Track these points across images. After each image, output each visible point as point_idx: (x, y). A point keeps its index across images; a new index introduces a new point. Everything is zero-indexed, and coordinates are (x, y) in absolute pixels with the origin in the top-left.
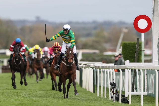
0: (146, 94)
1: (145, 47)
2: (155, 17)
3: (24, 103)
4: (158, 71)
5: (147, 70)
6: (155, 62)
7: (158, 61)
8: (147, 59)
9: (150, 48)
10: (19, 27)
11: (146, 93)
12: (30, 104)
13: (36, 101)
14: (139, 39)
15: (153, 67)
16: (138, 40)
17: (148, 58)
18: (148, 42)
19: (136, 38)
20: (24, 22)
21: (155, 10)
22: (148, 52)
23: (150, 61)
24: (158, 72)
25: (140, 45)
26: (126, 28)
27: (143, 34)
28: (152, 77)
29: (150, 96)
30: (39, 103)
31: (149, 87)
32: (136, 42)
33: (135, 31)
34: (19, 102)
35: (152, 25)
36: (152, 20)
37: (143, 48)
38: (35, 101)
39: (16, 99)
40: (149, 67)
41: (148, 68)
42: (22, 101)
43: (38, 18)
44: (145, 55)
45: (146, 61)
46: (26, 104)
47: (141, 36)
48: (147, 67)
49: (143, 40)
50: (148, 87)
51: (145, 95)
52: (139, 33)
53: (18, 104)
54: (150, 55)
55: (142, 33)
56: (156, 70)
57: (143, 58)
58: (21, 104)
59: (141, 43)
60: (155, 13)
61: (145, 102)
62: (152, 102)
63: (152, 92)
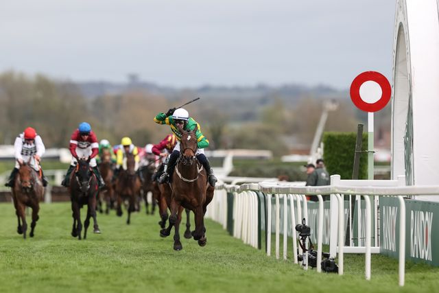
0: (378, 252)
1: (376, 145)
2: (399, 77)
3: (100, 271)
4: (404, 198)
5: (380, 196)
6: (398, 178)
7: (404, 176)
8: (380, 172)
9: (388, 147)
10: (90, 98)
11: (377, 249)
12: (115, 273)
13: (127, 267)
14: (362, 126)
15: (395, 190)
16: (361, 128)
17: (384, 170)
18: (383, 133)
19: (355, 123)
20: (101, 86)
21: (400, 59)
22: (382, 155)
23: (387, 176)
24: (406, 202)
25: (365, 140)
26: (334, 101)
27: (371, 115)
28: (392, 212)
29: (388, 256)
30: (135, 270)
31: (385, 236)
32: (355, 132)
33: (353, 108)
34: (90, 270)
35: (392, 95)
36: (391, 83)
37: (371, 147)
38: (125, 267)
39: (83, 262)
40: (385, 190)
41: (382, 193)
42: (97, 267)
43: (133, 77)
44: (377, 164)
45: (377, 177)
46: (104, 273)
47: (366, 119)
48: (381, 190)
49: (371, 128)
50: (381, 236)
51: (375, 254)
52: (363, 112)
53: (87, 273)
54: (387, 164)
55: (369, 113)
56: (401, 198)
57: (371, 170)
58: (93, 273)
59: (367, 136)
60: (400, 67)
61: (375, 270)
62: (391, 269)
63: (391, 247)
